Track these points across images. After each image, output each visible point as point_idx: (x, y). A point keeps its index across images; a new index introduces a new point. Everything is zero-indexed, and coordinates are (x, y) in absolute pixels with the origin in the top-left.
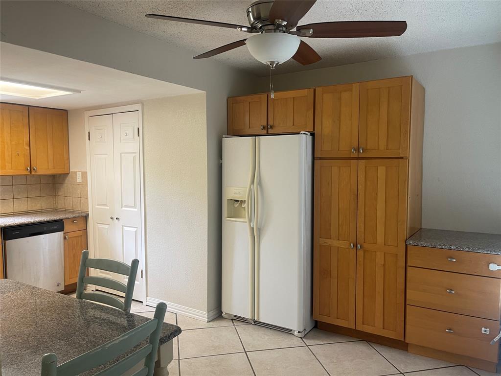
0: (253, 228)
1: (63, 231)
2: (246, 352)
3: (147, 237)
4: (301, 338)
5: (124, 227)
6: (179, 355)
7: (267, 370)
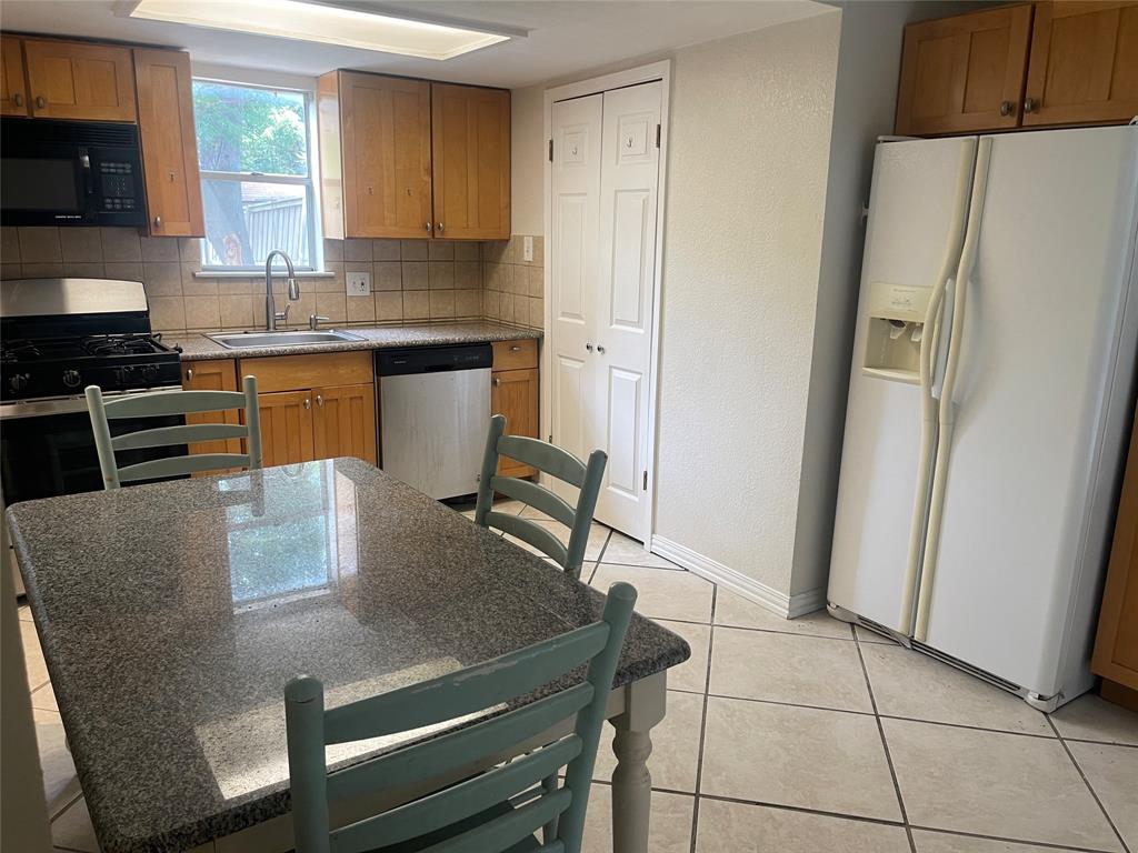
0: (936, 403)
1: (491, 366)
2: (877, 716)
3: (662, 397)
4: (1045, 713)
5: (614, 370)
6: (707, 684)
7: (933, 777)
